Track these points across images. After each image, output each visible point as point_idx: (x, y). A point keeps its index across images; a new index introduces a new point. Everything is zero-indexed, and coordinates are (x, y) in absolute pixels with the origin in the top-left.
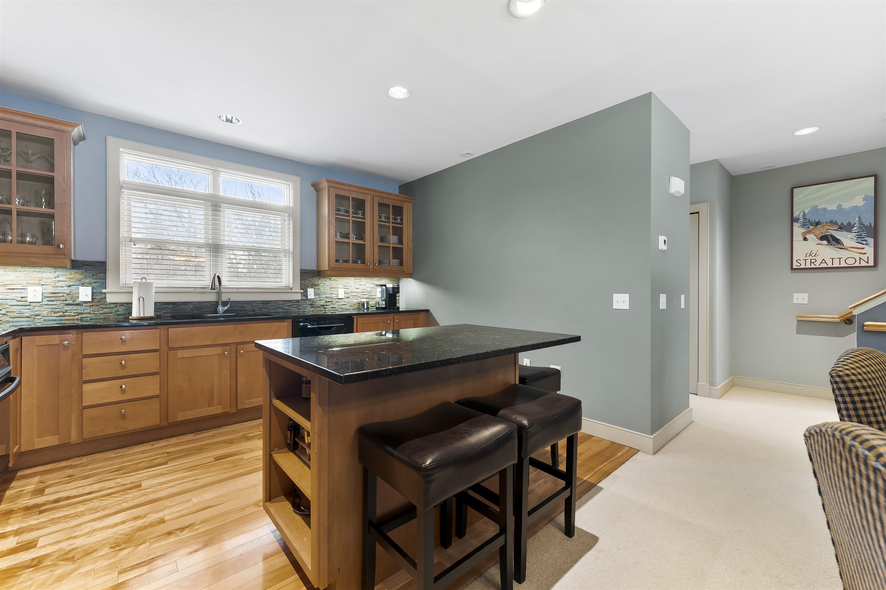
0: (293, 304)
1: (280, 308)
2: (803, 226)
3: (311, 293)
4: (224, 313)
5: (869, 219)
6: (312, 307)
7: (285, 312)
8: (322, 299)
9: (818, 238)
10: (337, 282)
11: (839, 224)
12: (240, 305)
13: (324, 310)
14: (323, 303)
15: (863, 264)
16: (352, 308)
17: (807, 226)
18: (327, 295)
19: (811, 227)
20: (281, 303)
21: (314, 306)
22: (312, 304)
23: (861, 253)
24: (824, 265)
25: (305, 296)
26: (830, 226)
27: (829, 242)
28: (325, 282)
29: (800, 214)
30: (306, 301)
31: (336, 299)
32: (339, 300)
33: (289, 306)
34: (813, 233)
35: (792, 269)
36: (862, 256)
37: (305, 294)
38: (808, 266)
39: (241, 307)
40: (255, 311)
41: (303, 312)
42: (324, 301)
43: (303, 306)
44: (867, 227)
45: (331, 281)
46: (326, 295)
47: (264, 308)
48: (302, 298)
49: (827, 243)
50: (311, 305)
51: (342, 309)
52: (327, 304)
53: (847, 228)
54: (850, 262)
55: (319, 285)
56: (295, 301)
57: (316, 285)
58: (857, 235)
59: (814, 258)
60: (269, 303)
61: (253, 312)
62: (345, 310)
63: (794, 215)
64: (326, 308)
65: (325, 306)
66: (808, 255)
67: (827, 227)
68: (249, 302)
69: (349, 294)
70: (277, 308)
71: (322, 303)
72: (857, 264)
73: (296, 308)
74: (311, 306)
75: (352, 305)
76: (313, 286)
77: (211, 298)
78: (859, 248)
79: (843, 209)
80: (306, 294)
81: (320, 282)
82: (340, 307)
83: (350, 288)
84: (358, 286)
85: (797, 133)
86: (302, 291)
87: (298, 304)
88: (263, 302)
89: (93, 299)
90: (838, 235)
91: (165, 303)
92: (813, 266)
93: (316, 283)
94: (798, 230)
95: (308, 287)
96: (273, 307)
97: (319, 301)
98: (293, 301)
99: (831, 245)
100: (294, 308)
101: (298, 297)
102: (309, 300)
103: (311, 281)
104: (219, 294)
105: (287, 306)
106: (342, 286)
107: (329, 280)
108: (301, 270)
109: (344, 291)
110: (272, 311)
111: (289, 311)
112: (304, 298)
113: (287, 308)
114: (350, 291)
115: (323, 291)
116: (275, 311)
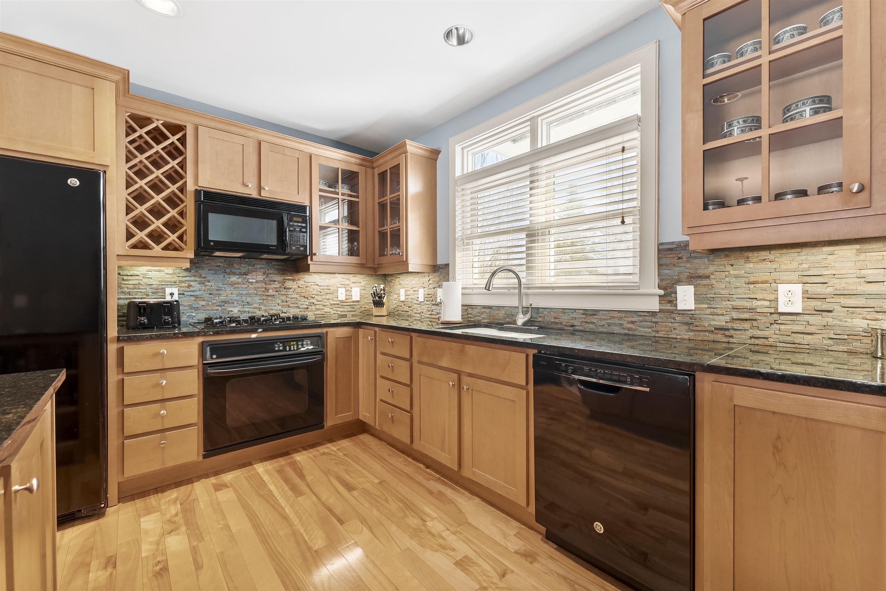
0: (641, 318)
1: (615, 324)
3: (686, 296)
4: (525, 324)
6: (690, 330)
7: (625, 334)
8: (719, 311)
10: (775, 266)
13: (726, 340)
14: (724, 324)
16: (845, 348)
18: (738, 303)
20: (616, 315)
21: (694, 328)
22: (690, 321)
25: (670, 302)
28: (729, 268)
30: (673, 315)
31: (771, 313)
32: (782, 318)
33: (633, 322)
37: (669, 297)
39: (555, 318)
40: (574, 326)
41: (666, 339)
42: (728, 318)
43: (666, 326)
45: (751, 265)
46: (733, 303)
47: (586, 322)
48: (698, 306)
50: (687, 324)
51: (793, 346)
52: (737, 325)
55: (708, 277)
56: (646, 314)
57: (700, 277)
60: (596, 315)
61: (571, 329)
62: (808, 351)
64: (732, 337)
65: (728, 330)
68: (566, 311)
69: (827, 300)
70: (609, 326)
71: (721, 321)
73: (648, 328)
74: (686, 327)
75: (846, 337)
76: (693, 278)
77: (513, 302)
80: (675, 299)
81: (712, 268)
82: (788, 339)
83: (832, 281)
84: (871, 274)
86: (662, 292)
87: (654, 320)
88: (585, 312)
93: (701, 272)
95: (679, 282)
97: (711, 317)
98: (641, 314)
100: (644, 328)
101: (654, 305)
102: (680, 312)
103: (686, 267)
104: (519, 294)
105: (629, 322)
106: (794, 276)
107: (742, 261)
108: (660, 244)
109: (805, 292)
110: (601, 329)
111: (634, 333)
112: (668, 307)
113: (629, 326)
114: (830, 290)
115: (723, 292)
116: (605, 330)
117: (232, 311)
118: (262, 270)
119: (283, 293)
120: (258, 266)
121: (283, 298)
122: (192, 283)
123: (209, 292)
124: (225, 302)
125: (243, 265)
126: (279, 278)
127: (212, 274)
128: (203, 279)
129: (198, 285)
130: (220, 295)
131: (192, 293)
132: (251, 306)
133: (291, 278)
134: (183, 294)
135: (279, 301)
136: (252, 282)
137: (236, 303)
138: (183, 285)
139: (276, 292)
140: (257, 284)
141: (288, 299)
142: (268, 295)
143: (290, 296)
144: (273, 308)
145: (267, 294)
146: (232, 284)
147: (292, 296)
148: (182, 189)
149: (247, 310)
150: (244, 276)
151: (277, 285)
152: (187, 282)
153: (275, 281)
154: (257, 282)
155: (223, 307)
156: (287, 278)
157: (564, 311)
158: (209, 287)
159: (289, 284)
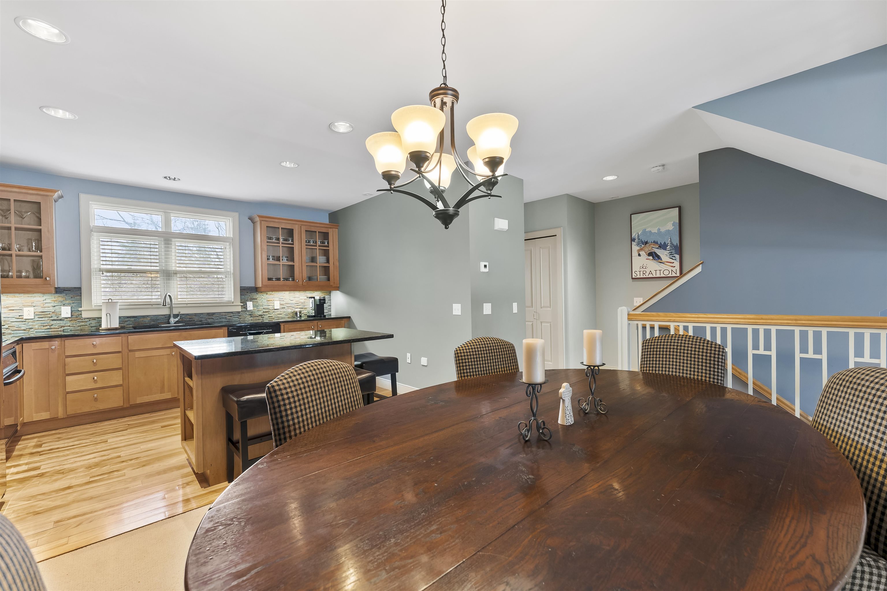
0: (234, 314)
1: (223, 318)
2: (638, 244)
3: (250, 305)
4: (175, 323)
5: (676, 242)
6: (251, 317)
7: (228, 321)
8: (260, 310)
9: (647, 255)
10: (273, 296)
11: (659, 244)
12: (189, 317)
13: (262, 318)
15: (674, 275)
16: (287, 317)
17: (640, 245)
18: (265, 307)
19: (643, 246)
20: (224, 314)
21: (253, 316)
22: (251, 314)
23: (672, 266)
24: (651, 276)
26: (654, 245)
27: (653, 257)
28: (262, 296)
29: (636, 235)
30: (246, 312)
31: (273, 309)
32: (275, 310)
33: (231, 316)
34: (644, 250)
35: (632, 278)
36: (673, 268)
37: (245, 306)
38: (642, 276)
40: (202, 321)
41: (244, 321)
42: (262, 312)
43: (244, 316)
44: (675, 247)
45: (268, 296)
46: (263, 307)
47: (209, 319)
48: (242, 310)
49: (652, 259)
50: (250, 315)
51: (278, 318)
52: (265, 314)
53: (663, 246)
54: (666, 273)
55: (256, 299)
56: (236, 313)
57: (254, 299)
58: (670, 253)
59: (645, 270)
60: (214, 315)
61: (200, 322)
63: (632, 236)
65: (262, 315)
66: (641, 267)
67: (652, 246)
68: (196, 314)
69: (284, 305)
70: (220, 319)
71: (260, 313)
72: (670, 275)
73: (237, 318)
75: (287, 314)
76: (251, 300)
77: (165, 312)
78: (671, 263)
79: (661, 232)
81: (257, 296)
82: (276, 316)
83: (285, 300)
84: (292, 299)
85: (605, 179)
86: (242, 304)
87: (239, 315)
88: (208, 314)
90: (659, 252)
91: (128, 317)
92: (644, 276)
93: (254, 297)
94: (635, 248)
95: (247, 301)
96: (217, 318)
97: (257, 312)
99: (655, 260)
100: (235, 318)
101: (239, 309)
102: (248, 311)
103: (249, 296)
104: (171, 308)
105: (229, 317)
106: (277, 299)
107: (265, 294)
108: (240, 287)
109: (280, 303)
110: (217, 321)
111: (231, 320)
112: (244, 309)
113: (229, 318)
114: (284, 303)
115: (260, 304)
116: (219, 321)
157: (196, 315)
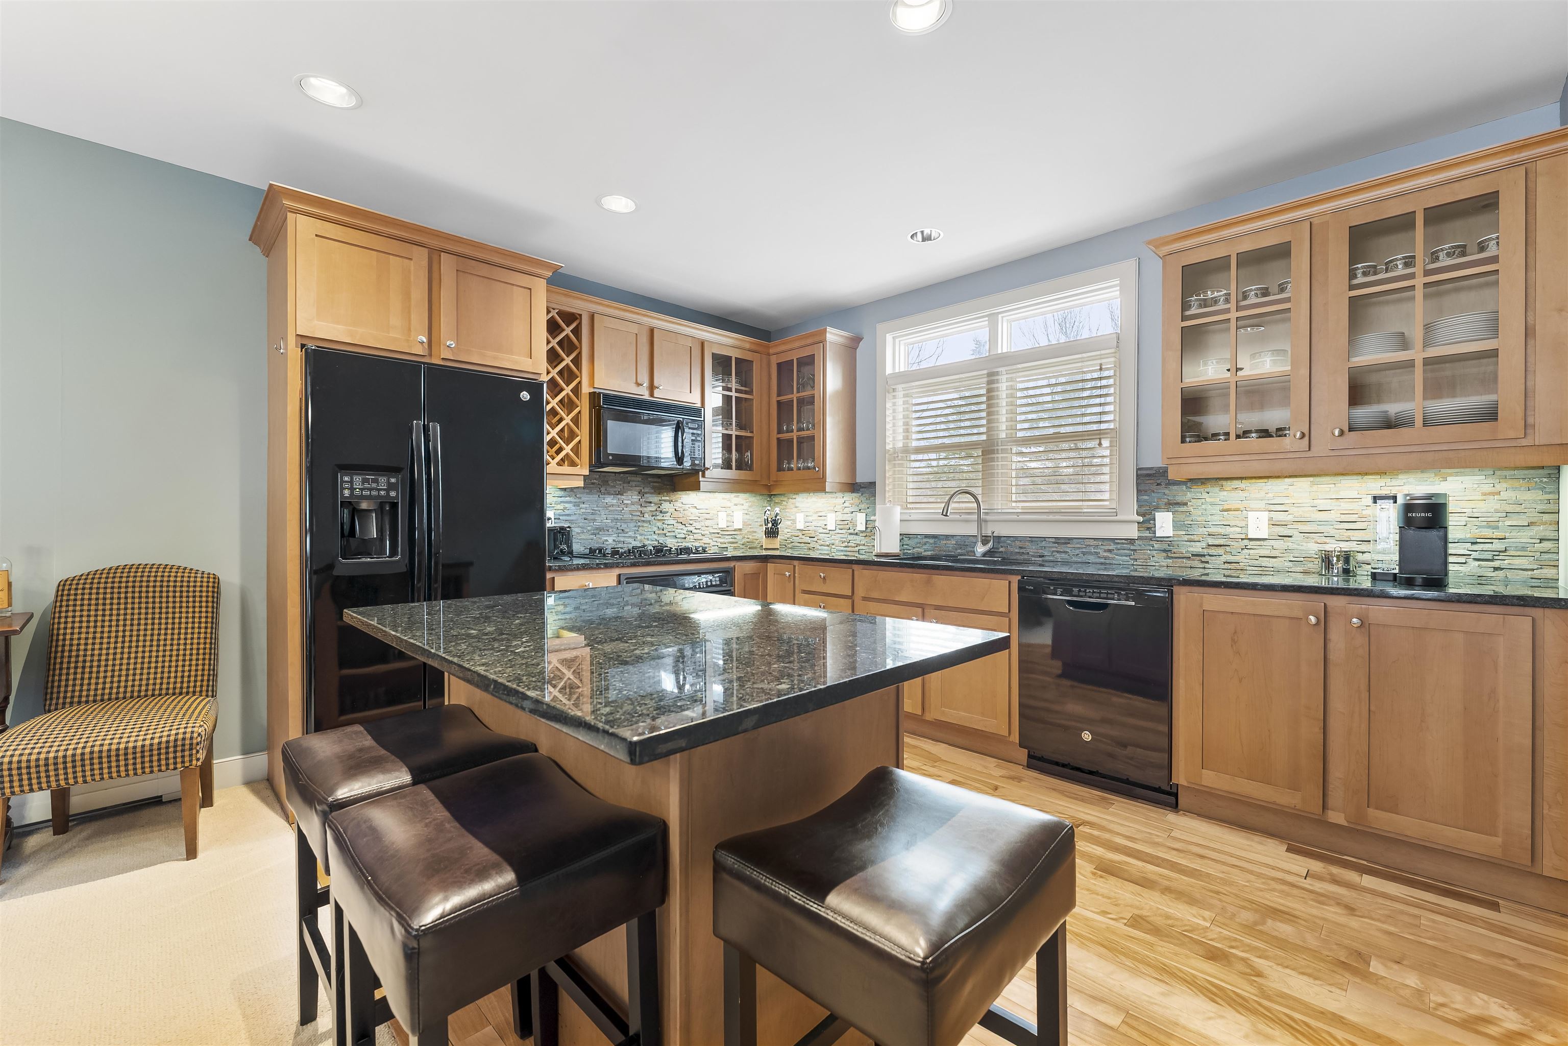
0: (1119, 546)
1: (1090, 553)
3: (1164, 523)
4: (984, 555)
6: (1168, 557)
7: (1102, 564)
8: (1195, 538)
10: (1245, 494)
12: (1018, 543)
13: (1202, 565)
14: (1201, 550)
16: (1300, 570)
18: (1213, 530)
20: (1092, 543)
21: (1173, 555)
22: (1168, 548)
25: (1148, 529)
28: (1205, 495)
30: (1151, 543)
31: (1242, 539)
32: (1252, 543)
33: (1110, 551)
37: (1147, 523)
39: (1021, 548)
40: (1043, 556)
41: (1144, 567)
42: (1204, 545)
43: (1144, 554)
45: (1225, 493)
46: (1208, 530)
47: (1058, 552)
50: (1165, 551)
51: (1260, 569)
52: (1213, 551)
55: (1186, 504)
56: (1124, 541)
57: (1178, 504)
60: (1069, 543)
61: (1040, 559)
62: (1272, 573)
64: (1207, 562)
65: (1204, 556)
68: (1033, 539)
69: (1288, 527)
70: (1084, 555)
71: (1197, 548)
73: (1126, 556)
74: (1165, 554)
75: (1302, 559)
76: (1171, 505)
80: (1153, 526)
81: (1189, 495)
82: (1256, 563)
83: (1292, 510)
84: (1323, 504)
86: (1141, 519)
87: (1132, 548)
88: (1058, 541)
89: (866, 528)
93: (1179, 499)
95: (1157, 508)
96: (1077, 552)
97: (1188, 543)
98: (1119, 541)
100: (1122, 556)
101: (1133, 532)
102: (1159, 539)
103: (1164, 494)
104: (978, 521)
105: (1105, 551)
106: (1262, 505)
107: (1217, 489)
108: (1138, 470)
109: (1271, 519)
110: (1074, 559)
111: (1111, 562)
112: (1147, 534)
113: (1105, 554)
114: (1290, 518)
115: (1199, 519)
116: (1079, 560)
117: (607, 541)
118: (638, 488)
119: (659, 518)
120: (634, 483)
121: (659, 524)
122: (567, 505)
123: (584, 516)
124: (600, 529)
125: (618, 482)
126: (655, 499)
127: (587, 493)
128: (578, 500)
129: (574, 508)
130: (594, 520)
131: (568, 518)
132: (626, 535)
133: (668, 498)
134: (559, 519)
135: (655, 529)
136: (627, 504)
137: (610, 530)
138: (559, 507)
139: (652, 516)
140: (633, 506)
141: (664, 526)
142: (643, 521)
143: (666, 522)
144: (649, 537)
145: (643, 519)
146: (607, 506)
147: (669, 523)
148: (576, 391)
149: (622, 539)
150: (619, 496)
151: (653, 508)
152: (562, 504)
153: (651, 502)
154: (633, 504)
155: (597, 536)
156: (663, 498)
157: (1032, 539)
158: (584, 510)
159: (666, 506)
